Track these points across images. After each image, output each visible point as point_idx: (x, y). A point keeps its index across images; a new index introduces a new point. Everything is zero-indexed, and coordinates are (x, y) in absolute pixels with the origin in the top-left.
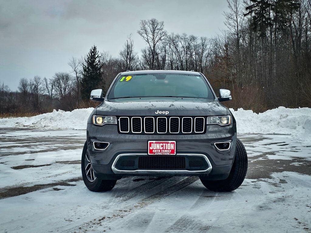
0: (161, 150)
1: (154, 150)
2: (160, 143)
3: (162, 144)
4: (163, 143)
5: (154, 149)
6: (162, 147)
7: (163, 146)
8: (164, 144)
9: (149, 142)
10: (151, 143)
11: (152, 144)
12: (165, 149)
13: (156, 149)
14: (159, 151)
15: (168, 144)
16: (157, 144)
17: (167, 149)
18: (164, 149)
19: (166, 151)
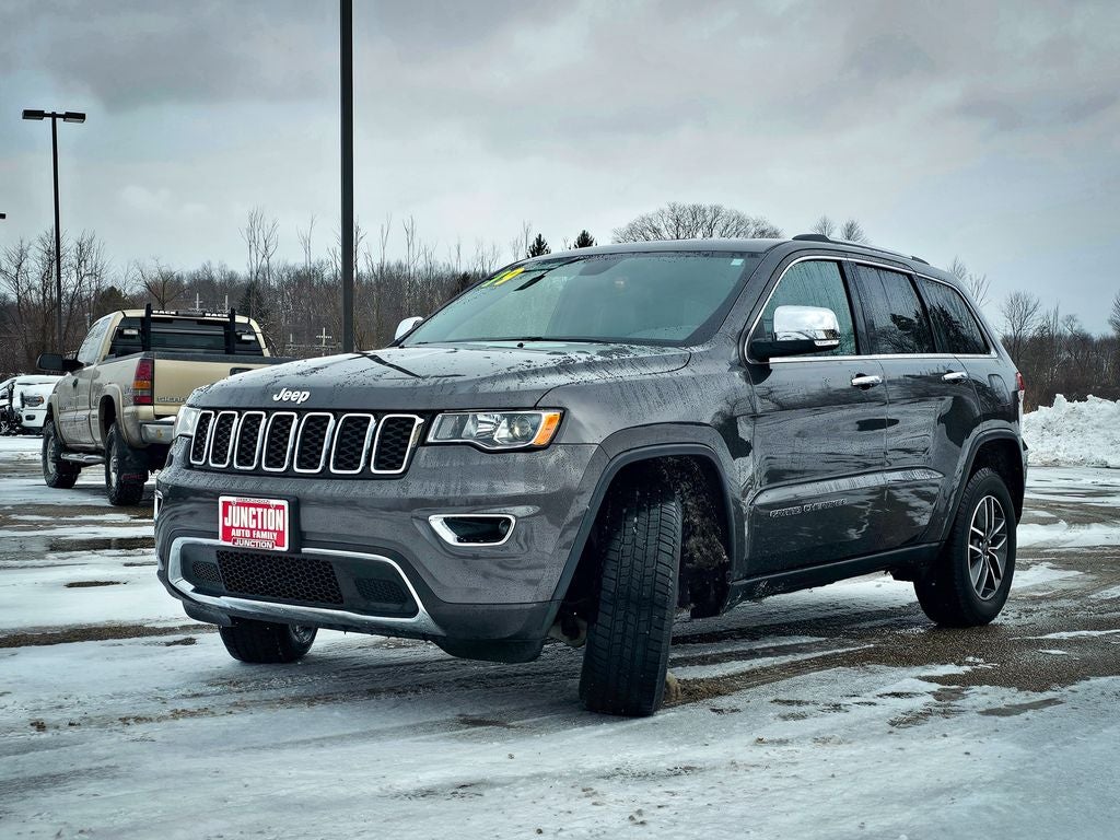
0: (251, 530)
1: (236, 528)
2: (249, 505)
3: (252, 510)
4: (256, 506)
5: (235, 525)
6: (254, 521)
7: (255, 517)
8: (260, 510)
9: (222, 499)
10: (226, 504)
11: (230, 507)
12: (262, 530)
13: (239, 528)
14: (248, 534)
15: (270, 511)
16: (242, 508)
17: (267, 530)
18: (260, 527)
19: (264, 535)
